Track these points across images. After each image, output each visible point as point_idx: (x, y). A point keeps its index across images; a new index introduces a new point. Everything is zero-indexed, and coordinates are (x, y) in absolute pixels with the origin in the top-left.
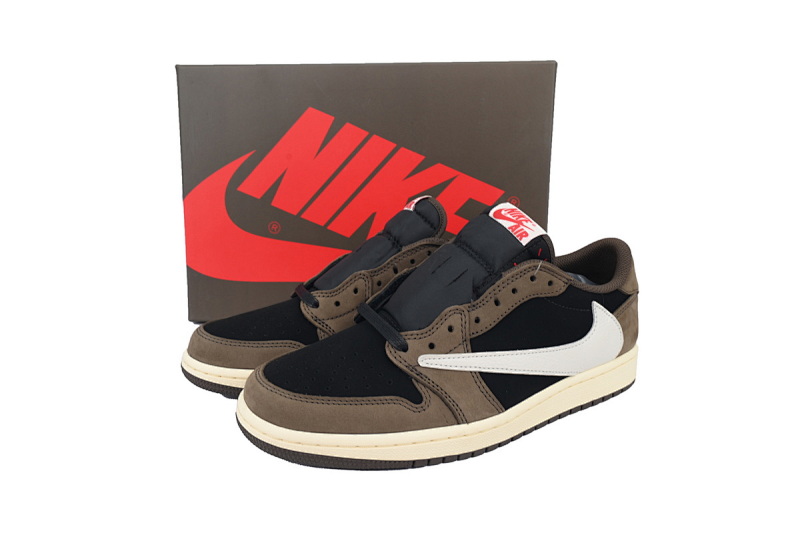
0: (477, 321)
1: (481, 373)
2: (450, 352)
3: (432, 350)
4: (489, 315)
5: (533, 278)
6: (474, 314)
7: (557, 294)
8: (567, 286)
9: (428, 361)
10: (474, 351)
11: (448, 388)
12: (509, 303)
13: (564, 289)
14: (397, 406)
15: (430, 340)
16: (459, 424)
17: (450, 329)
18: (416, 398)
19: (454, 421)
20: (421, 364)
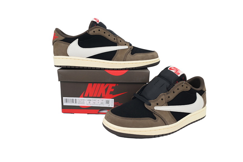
0: (169, 97)
2: (162, 106)
3: (158, 105)
4: (172, 96)
5: (182, 86)
6: (168, 95)
7: (188, 90)
8: (190, 88)
9: (157, 108)
10: (168, 105)
12: (177, 92)
14: (150, 120)
15: (157, 102)
16: (166, 125)
17: (162, 99)
18: (155, 118)
19: (165, 124)
20: (155, 109)
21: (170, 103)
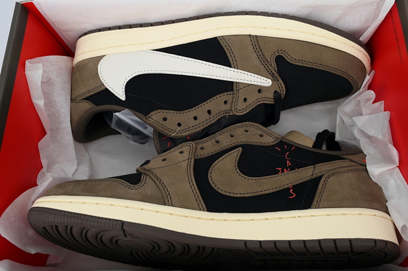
0: (226, 102)
1: (231, 67)
2: (249, 85)
3: (260, 88)
4: (217, 105)
5: (179, 125)
6: (227, 107)
7: (159, 111)
8: (150, 115)
9: (266, 82)
10: (232, 83)
11: (257, 62)
12: (200, 111)
13: (153, 113)
14: (294, 57)
15: (260, 95)
16: (256, 36)
17: (245, 100)
18: (280, 60)
19: (259, 39)
20: (270, 81)
21: (227, 86)
